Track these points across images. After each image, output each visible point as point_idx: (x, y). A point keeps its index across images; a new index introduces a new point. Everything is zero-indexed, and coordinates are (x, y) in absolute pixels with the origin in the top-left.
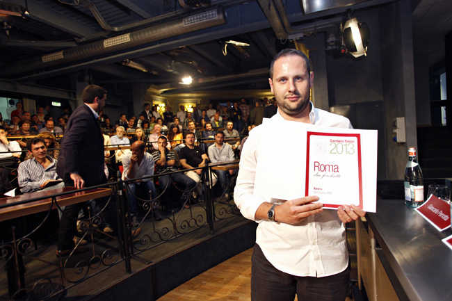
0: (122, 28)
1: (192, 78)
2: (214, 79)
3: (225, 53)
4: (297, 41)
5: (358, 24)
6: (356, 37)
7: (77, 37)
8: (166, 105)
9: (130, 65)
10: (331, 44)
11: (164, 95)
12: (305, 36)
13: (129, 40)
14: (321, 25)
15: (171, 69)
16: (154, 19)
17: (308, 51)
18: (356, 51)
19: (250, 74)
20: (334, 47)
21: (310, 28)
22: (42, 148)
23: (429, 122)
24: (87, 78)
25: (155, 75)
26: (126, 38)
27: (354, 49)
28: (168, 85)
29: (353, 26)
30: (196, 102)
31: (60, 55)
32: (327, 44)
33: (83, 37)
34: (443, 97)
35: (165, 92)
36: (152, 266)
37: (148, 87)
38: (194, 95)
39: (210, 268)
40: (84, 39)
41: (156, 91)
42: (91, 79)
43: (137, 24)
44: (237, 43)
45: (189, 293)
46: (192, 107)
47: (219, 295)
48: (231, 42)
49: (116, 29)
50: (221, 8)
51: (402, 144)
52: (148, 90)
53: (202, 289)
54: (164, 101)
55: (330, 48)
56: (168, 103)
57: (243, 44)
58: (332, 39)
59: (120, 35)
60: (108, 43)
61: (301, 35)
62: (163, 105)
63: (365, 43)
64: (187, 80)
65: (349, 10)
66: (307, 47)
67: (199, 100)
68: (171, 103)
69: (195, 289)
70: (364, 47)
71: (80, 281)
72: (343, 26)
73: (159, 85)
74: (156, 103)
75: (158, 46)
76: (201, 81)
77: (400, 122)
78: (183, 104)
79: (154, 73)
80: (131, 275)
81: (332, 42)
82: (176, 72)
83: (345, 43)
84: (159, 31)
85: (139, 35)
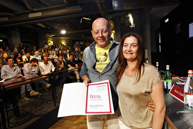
0: (38, 10)
1: (66, 31)
2: (75, 32)
3: (81, 22)
4: (110, 19)
5: (132, 16)
6: (131, 20)
7: (15, 12)
8: (53, 42)
9: (38, 24)
10: (122, 21)
11: (53, 38)
12: (113, 18)
13: (41, 15)
14: (119, 14)
16: (52, 7)
17: (113, 23)
18: (131, 25)
20: (123, 22)
21: (115, 15)
22: (12, 61)
23: (155, 51)
24: (17, 29)
26: (39, 14)
27: (130, 24)
28: (55, 34)
29: (130, 16)
30: (66, 41)
31: (6, 19)
33: (19, 12)
34: (160, 42)
35: (53, 36)
37: (46, 34)
38: (66, 38)
40: (19, 13)
41: (49, 36)
42: (19, 29)
43: (44, 8)
46: (65, 43)
48: (84, 18)
49: (35, 10)
50: (81, 5)
51: (147, 59)
52: (46, 36)
54: (52, 40)
55: (121, 22)
57: (88, 19)
58: (122, 19)
59: (37, 12)
60: (31, 16)
61: (112, 17)
62: (52, 42)
63: (134, 22)
64: (63, 32)
65: (129, 10)
66: (113, 21)
67: (68, 40)
68: (56, 41)
70: (134, 24)
72: (127, 16)
73: (51, 33)
74: (49, 41)
75: (54, 18)
76: (69, 33)
77: (146, 51)
78: (61, 42)
79: (49, 28)
80: (56, 107)
81: (123, 20)
82: (58, 28)
83: (127, 22)
84: (55, 12)
85: (45, 13)
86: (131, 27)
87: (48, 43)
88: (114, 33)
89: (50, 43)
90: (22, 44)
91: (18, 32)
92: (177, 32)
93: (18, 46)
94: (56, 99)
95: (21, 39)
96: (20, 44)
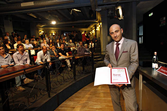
1: (56, 22)
2: (64, 23)
3: (71, 13)
4: (98, 12)
11: (43, 28)
12: (102, 10)
13: (33, 5)
14: (108, 7)
15: (47, 17)
17: (101, 15)
19: (78, 22)
20: (110, 15)
21: (104, 7)
22: (3, 49)
24: (9, 18)
25: (40, 20)
26: (32, 4)
28: (46, 24)
29: (120, 8)
30: (56, 32)
32: (108, 13)
35: (44, 27)
36: (57, 94)
37: (37, 24)
38: (55, 29)
39: (75, 93)
41: (40, 26)
42: (11, 19)
44: (76, 10)
45: (70, 103)
46: (54, 33)
47: (81, 102)
52: (37, 26)
53: (74, 101)
54: (43, 30)
55: (108, 15)
56: (45, 31)
57: (78, 11)
58: (110, 12)
59: (29, 2)
60: (23, 5)
63: (123, 15)
64: (54, 23)
65: (118, 3)
68: (46, 31)
69: (72, 101)
71: (34, 102)
72: (116, 8)
73: (42, 24)
74: (40, 31)
76: (59, 23)
79: (40, 19)
80: (51, 98)
81: (110, 13)
82: (49, 19)
83: (116, 14)
84: (46, 2)
85: (38, 3)
86: (120, 19)
87: (39, 32)
88: (100, 25)
89: (41, 33)
90: (14, 32)
91: (10, 21)
92: (162, 25)
93: (11, 34)
94: (51, 90)
95: (14, 27)
96: (12, 33)
